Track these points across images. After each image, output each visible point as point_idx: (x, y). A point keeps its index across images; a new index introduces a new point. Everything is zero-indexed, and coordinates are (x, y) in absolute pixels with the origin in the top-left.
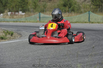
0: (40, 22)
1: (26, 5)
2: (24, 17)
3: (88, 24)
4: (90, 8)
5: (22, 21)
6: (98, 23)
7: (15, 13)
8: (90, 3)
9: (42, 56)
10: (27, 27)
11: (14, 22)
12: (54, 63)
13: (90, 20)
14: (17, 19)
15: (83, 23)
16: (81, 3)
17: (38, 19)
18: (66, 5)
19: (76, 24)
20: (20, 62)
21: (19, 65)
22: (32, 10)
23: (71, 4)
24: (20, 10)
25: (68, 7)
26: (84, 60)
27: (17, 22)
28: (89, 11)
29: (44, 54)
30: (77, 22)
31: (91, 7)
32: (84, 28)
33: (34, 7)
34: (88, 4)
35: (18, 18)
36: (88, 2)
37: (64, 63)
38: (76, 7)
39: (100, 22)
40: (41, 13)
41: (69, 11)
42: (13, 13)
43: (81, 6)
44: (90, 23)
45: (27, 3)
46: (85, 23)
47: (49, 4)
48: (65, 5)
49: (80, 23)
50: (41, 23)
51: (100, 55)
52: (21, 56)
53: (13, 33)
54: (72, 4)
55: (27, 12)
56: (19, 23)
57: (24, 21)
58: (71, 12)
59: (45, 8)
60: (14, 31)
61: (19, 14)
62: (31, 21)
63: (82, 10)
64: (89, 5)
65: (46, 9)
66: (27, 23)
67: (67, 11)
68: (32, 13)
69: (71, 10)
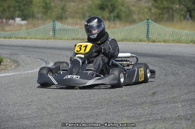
0: (54, 39)
1: (29, 6)
2: (24, 28)
3: (146, 43)
4: (149, 13)
5: (20, 36)
6: (165, 41)
7: (8, 21)
8: (151, 4)
9: (57, 102)
10: (29, 47)
11: (5, 38)
12: (79, 116)
13: (150, 37)
14: (10, 33)
15: (136, 42)
16: (133, 3)
17: (51, 33)
18: (104, 7)
19: (123, 42)
20: (14, 114)
21: (13, 120)
22: (39, 15)
23: (114, 5)
24: (17, 15)
25: (109, 10)
26: (136, 112)
27: (10, 38)
28: (148, 20)
29: (61, 99)
30: (125, 40)
31: (153, 11)
32: (138, 52)
33: (43, 10)
34: (146, 5)
35: (11, 31)
36: (146, 2)
37: (98, 118)
38: (124, 12)
39: (169, 40)
40: (56, 21)
41: (111, 19)
42: (4, 20)
43: (133, 8)
44: (150, 42)
45: (31, 2)
46: (141, 41)
47: (72, 4)
48: (102, 8)
49: (131, 41)
50: (56, 41)
51: (167, 102)
52: (16, 103)
53: (2, 60)
54: (116, 6)
55: (30, 20)
56: (14, 40)
57: (24, 36)
58: (114, 20)
59: (65, 12)
60: (5, 56)
61: (16, 24)
62: (37, 36)
63: (135, 17)
64: (147, 8)
65: (67, 13)
66: (29, 40)
67: (106, 18)
68: (40, 22)
69: (114, 17)
